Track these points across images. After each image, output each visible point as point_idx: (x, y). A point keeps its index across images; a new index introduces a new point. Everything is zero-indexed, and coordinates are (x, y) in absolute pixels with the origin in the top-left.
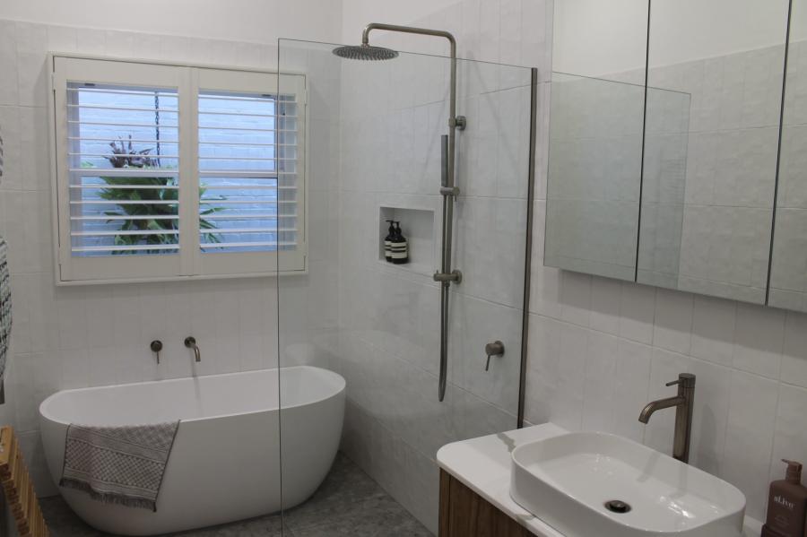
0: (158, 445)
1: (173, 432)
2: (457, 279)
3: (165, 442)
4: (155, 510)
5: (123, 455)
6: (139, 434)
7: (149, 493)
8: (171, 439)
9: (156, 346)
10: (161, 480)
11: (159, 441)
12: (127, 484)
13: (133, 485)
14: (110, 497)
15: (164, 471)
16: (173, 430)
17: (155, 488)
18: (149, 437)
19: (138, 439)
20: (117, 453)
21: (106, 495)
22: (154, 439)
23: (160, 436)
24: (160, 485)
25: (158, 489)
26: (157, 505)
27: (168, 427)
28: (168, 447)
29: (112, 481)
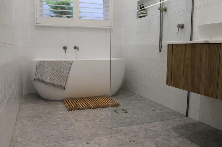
0: (66, 67)
1: (71, 63)
2: (166, 10)
3: (68, 66)
4: (65, 90)
5: (54, 70)
6: (60, 63)
7: (63, 84)
8: (70, 65)
9: (65, 48)
10: (67, 79)
11: (66, 66)
12: (56, 80)
13: (57, 80)
14: (50, 84)
15: (68, 76)
16: (71, 62)
17: (65, 82)
18: (63, 64)
19: (60, 65)
20: (53, 69)
21: (49, 83)
22: (65, 65)
23: (67, 64)
24: (66, 81)
25: (66, 83)
26: (65, 88)
27: (69, 61)
28: (69, 68)
29: (51, 78)
